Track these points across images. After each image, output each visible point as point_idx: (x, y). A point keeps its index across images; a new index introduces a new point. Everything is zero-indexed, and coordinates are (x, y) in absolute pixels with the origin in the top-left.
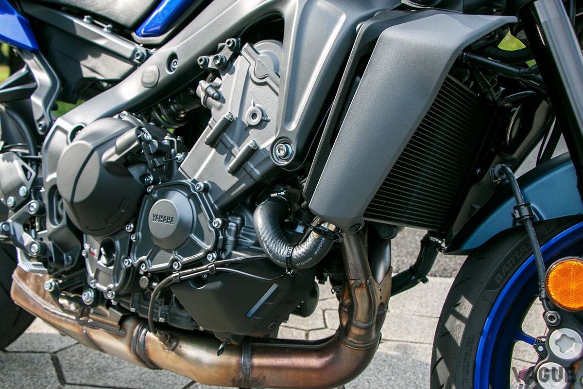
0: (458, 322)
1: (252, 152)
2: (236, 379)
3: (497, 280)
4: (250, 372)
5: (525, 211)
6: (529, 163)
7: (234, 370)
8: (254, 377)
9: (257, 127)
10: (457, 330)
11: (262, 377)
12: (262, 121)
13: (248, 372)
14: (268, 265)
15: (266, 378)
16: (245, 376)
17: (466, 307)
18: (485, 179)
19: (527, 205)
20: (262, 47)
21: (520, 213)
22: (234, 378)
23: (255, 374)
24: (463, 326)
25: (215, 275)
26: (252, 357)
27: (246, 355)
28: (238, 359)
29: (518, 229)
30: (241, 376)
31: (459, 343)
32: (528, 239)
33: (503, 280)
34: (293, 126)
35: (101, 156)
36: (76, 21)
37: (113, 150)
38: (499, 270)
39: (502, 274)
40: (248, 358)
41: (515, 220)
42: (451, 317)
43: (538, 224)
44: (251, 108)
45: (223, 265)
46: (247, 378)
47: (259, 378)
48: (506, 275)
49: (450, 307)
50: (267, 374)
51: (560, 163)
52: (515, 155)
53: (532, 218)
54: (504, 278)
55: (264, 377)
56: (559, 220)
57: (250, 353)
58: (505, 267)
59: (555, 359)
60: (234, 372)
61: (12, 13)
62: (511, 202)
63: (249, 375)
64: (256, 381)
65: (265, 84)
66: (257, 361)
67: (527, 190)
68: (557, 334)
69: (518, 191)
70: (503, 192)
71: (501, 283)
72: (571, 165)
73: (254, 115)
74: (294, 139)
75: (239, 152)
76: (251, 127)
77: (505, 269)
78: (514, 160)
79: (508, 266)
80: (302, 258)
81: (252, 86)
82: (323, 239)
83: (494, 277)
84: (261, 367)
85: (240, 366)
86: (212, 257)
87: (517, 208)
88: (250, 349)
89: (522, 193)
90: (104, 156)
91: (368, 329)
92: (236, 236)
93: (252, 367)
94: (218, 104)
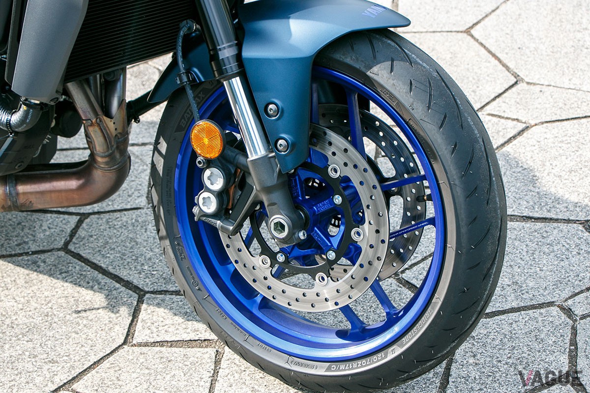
0: (160, 158)
2: (6, 207)
3: (182, 125)
4: (16, 199)
5: (184, 78)
7: (2, 199)
8: (22, 202)
10: (159, 164)
11: (29, 202)
13: (15, 200)
15: (32, 202)
16: (13, 203)
17: (163, 146)
21: (181, 80)
22: (3, 205)
24: (162, 160)
26: (16, 185)
27: (11, 184)
28: (3, 189)
30: (9, 203)
31: (161, 174)
33: (186, 124)
38: (183, 117)
39: (185, 120)
40: (13, 187)
42: (157, 153)
46: (16, 204)
47: (26, 204)
48: (188, 121)
50: (33, 199)
54: (187, 123)
55: (31, 202)
57: (14, 182)
58: (186, 114)
59: (208, 190)
60: (2, 201)
63: (16, 201)
64: (24, 205)
66: (21, 188)
71: (186, 126)
77: (187, 116)
79: (188, 113)
82: (31, 110)
83: (179, 123)
84: (25, 195)
85: (6, 195)
88: (14, 179)
91: (109, 157)
93: (18, 194)
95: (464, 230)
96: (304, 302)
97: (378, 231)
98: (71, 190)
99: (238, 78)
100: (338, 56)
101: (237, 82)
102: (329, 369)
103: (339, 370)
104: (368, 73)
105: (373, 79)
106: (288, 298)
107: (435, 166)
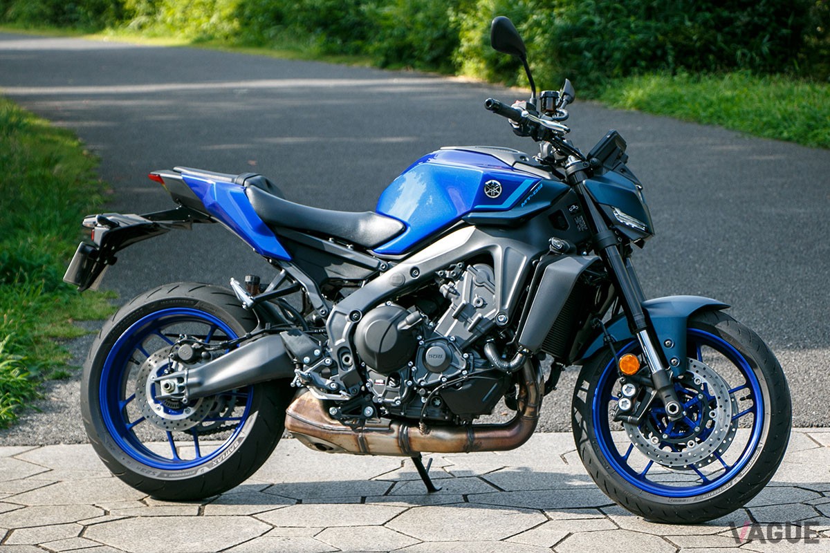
0: (583, 392)
1: (480, 320)
2: (466, 446)
5: (609, 338)
6: (607, 317)
7: (465, 440)
9: (481, 307)
10: (583, 396)
12: (483, 304)
14: (496, 373)
17: (586, 385)
18: (585, 326)
19: (609, 335)
20: (478, 267)
21: (607, 339)
23: (476, 442)
24: (586, 393)
25: (467, 381)
26: (473, 433)
27: (470, 432)
28: (466, 435)
29: (606, 347)
30: (469, 443)
31: (585, 402)
32: (611, 351)
34: (507, 306)
35: (396, 327)
36: (324, 241)
37: (404, 322)
38: (600, 366)
41: (605, 342)
42: (580, 391)
43: (615, 343)
44: (476, 298)
45: (471, 376)
47: (478, 444)
49: (578, 387)
51: (621, 316)
52: (600, 312)
53: (612, 341)
55: (481, 443)
56: (623, 341)
57: (472, 431)
59: (625, 397)
61: (271, 236)
62: (602, 335)
65: (483, 286)
66: (478, 435)
67: (609, 329)
68: (625, 387)
69: (605, 330)
70: (599, 330)
72: (625, 317)
73: (478, 302)
74: (507, 313)
75: (474, 321)
76: (477, 307)
78: (599, 315)
80: (515, 366)
81: (475, 288)
82: (525, 356)
84: (479, 438)
85: (467, 440)
86: (465, 372)
87: (605, 337)
89: (607, 331)
90: (399, 326)
91: (535, 408)
92: (474, 362)
93: (474, 439)
94: (456, 296)
95: (775, 403)
96: (680, 460)
97: (725, 411)
98: (507, 438)
99: (645, 331)
100: (697, 320)
101: (644, 334)
102: (695, 499)
103: (702, 498)
104: (716, 326)
105: (720, 330)
106: (670, 459)
107: (756, 371)
